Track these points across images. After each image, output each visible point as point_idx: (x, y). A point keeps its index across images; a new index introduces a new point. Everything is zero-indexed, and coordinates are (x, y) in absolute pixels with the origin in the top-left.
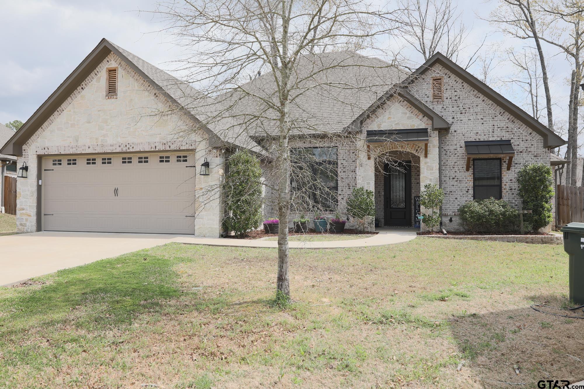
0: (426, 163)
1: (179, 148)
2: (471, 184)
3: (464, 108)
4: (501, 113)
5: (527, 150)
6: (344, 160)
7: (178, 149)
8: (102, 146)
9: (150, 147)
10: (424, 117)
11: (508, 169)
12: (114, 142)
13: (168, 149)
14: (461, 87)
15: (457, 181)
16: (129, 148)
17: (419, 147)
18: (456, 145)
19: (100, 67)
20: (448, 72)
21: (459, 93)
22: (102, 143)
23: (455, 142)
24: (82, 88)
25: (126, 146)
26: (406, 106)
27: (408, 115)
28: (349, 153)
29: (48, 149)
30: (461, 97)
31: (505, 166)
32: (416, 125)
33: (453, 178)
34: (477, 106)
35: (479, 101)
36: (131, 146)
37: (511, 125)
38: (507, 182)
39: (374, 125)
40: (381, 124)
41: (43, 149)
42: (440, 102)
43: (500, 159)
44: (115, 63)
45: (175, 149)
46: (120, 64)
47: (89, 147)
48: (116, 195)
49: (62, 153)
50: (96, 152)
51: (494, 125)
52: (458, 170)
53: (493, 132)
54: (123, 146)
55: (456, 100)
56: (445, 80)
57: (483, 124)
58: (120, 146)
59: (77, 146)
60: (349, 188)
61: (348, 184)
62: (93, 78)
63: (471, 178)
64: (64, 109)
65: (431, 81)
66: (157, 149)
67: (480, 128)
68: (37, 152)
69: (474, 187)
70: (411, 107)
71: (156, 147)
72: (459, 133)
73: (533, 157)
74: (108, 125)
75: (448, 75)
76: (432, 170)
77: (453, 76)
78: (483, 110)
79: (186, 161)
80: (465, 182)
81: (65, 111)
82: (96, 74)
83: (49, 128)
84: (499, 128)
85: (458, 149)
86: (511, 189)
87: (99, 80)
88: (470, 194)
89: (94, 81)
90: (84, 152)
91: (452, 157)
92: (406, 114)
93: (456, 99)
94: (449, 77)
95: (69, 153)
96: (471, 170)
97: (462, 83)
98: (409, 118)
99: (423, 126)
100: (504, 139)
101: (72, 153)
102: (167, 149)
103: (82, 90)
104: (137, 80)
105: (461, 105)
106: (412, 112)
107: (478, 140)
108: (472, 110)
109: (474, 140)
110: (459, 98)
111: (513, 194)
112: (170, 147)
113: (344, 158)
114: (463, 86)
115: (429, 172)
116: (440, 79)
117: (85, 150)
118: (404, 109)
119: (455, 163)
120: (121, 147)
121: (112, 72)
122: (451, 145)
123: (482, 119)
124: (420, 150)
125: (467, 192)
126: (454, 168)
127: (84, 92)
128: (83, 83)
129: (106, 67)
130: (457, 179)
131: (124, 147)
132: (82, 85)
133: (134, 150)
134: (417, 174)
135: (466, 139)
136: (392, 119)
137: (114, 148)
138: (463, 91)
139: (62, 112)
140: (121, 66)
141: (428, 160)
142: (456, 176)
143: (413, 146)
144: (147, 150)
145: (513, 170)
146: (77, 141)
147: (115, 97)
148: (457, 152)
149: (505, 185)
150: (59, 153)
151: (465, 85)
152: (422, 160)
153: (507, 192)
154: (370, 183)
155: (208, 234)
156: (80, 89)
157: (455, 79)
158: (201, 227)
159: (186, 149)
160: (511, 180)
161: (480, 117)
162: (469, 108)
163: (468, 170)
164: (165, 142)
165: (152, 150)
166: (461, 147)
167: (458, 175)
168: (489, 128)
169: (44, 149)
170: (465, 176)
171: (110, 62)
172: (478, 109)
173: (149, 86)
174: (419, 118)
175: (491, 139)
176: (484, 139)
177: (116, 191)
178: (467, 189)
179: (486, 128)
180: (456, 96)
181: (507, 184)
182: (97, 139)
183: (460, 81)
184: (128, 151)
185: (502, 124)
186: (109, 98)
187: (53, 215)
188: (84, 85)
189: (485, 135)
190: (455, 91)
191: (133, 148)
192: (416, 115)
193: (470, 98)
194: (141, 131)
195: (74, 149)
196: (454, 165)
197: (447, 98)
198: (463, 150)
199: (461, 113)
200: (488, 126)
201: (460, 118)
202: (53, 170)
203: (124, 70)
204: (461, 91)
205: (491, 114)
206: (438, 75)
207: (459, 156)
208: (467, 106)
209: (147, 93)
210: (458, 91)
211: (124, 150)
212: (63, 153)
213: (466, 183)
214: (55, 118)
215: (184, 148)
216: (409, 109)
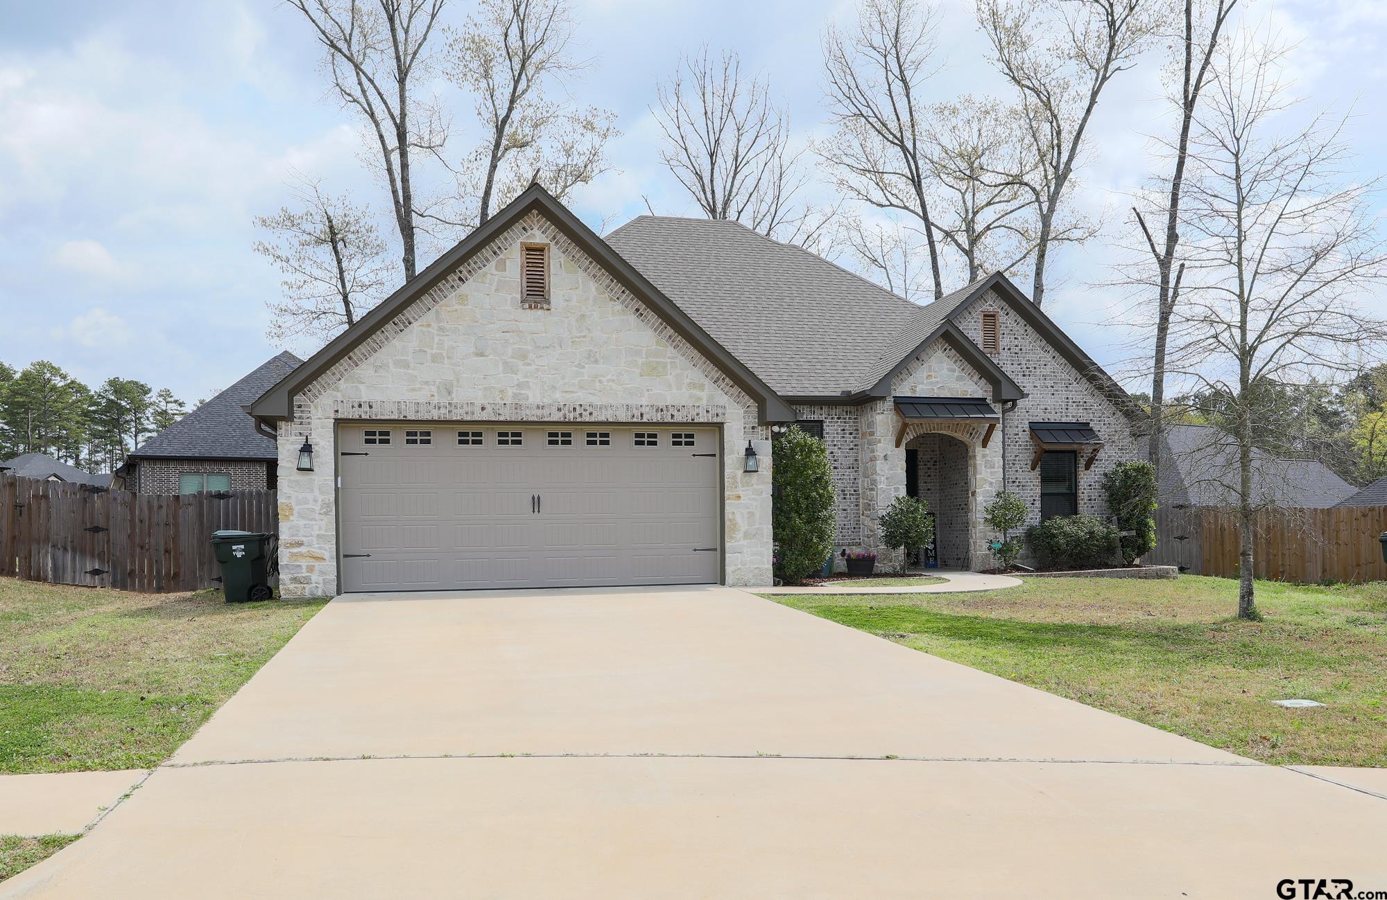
0: (984, 456)
1: (693, 420)
2: (1038, 491)
3: (1027, 368)
4: (1076, 379)
5: (1110, 439)
6: (835, 445)
7: (690, 421)
8: (517, 407)
9: (630, 414)
10: (980, 378)
11: (1087, 467)
12: (545, 400)
13: (669, 419)
14: (1023, 332)
15: (1018, 486)
16: (581, 415)
17: (974, 429)
18: (1017, 427)
19: (506, 239)
20: (1005, 305)
21: (1020, 342)
22: (517, 401)
23: (1016, 423)
24: (460, 279)
25: (575, 409)
26: (954, 359)
27: (956, 374)
28: (844, 434)
29: (371, 407)
30: (1024, 348)
31: (1082, 463)
32: (969, 390)
33: (1014, 482)
34: (1045, 365)
35: (1048, 357)
36: (585, 410)
37: (1090, 400)
38: (1084, 489)
39: (904, 389)
40: (916, 387)
41: (356, 405)
42: (995, 354)
43: (1074, 452)
44: (544, 236)
45: (685, 420)
46: (554, 238)
47: (483, 409)
48: (536, 510)
49: (409, 418)
50: (502, 419)
51: (1067, 398)
52: (1020, 468)
53: (1067, 409)
54: (566, 409)
55: (1016, 353)
56: (1002, 318)
57: (1053, 394)
58: (559, 410)
59: (450, 404)
60: (845, 498)
61: (843, 491)
62: (487, 260)
63: (1037, 482)
64: (412, 320)
65: (981, 317)
66: (645, 420)
67: (1050, 402)
68: (337, 411)
69: (1043, 495)
70: (961, 361)
71: (642, 415)
72: (1022, 408)
73: (1117, 451)
74: (529, 364)
75: (1006, 310)
76: (994, 468)
77: (1012, 313)
78: (1054, 373)
79: (692, 443)
80: (1029, 488)
81: (415, 325)
82: (495, 253)
83: (371, 360)
84: (1074, 402)
85: (1020, 434)
86: (1090, 500)
87: (502, 266)
88: (1037, 507)
89: (491, 266)
90: (469, 418)
91: (1012, 447)
92: (954, 371)
93: (1016, 351)
94: (1007, 314)
95: (430, 418)
96: (1038, 469)
97: (1025, 325)
98: (959, 379)
99: (979, 394)
100: (1081, 420)
101: (436, 418)
102: (666, 421)
103: (460, 283)
104: (594, 276)
105: (1024, 362)
106: (963, 369)
107: (1047, 421)
108: (1038, 370)
109: (1042, 421)
110: (1021, 350)
111: (1092, 507)
112: (672, 416)
113: (835, 443)
114: (1026, 331)
115: (989, 470)
116: (994, 316)
117: (473, 413)
118: (952, 362)
119: (1016, 456)
120: (563, 412)
121: (535, 253)
122: (1010, 427)
123: (1052, 387)
124: (976, 433)
125: (1033, 504)
126: (1014, 464)
127: (464, 289)
128: (461, 268)
129: (520, 240)
130: (1019, 482)
131: (570, 412)
132: (461, 272)
133: (593, 419)
134: (927, 475)
135: (1031, 418)
136: (933, 380)
137: (546, 412)
138: (1027, 339)
139: (406, 327)
140: (557, 243)
141: (987, 451)
142: (1017, 478)
143: (965, 427)
144: (622, 419)
145: (1093, 469)
146: (450, 393)
147: (545, 306)
148: (1019, 438)
149: (1083, 493)
150: (402, 418)
151: (1030, 329)
152: (979, 451)
153: (1085, 503)
154: (899, 488)
155: (753, 581)
156: (454, 280)
157: (1016, 318)
158: (739, 569)
159: (706, 421)
160: (1090, 485)
161: (1049, 383)
162: (1035, 368)
163: (1033, 469)
164: (661, 404)
165: (635, 420)
166: (1024, 431)
167: (1020, 475)
168: (1062, 402)
169: (360, 406)
170: (1030, 479)
171: (530, 232)
172: (1047, 371)
173: (623, 292)
174: (973, 379)
175: (1064, 420)
176: (1055, 420)
177: (536, 503)
178: (1032, 499)
179: (1057, 402)
180: (1016, 346)
181: (1085, 491)
182: (502, 391)
183: (1022, 322)
184: (579, 420)
185: (1078, 398)
186: (530, 307)
187: (368, 556)
188: (465, 272)
189: (1056, 413)
190: (1015, 338)
191: (591, 414)
192: (969, 374)
193: (1036, 351)
194: (608, 381)
195: (443, 411)
196: (1015, 460)
197: (1004, 349)
198: (1025, 437)
199: (1024, 375)
200: (1060, 399)
201: (1022, 382)
202: (366, 454)
203: (564, 252)
204: (1023, 339)
205: (1065, 380)
206: (991, 309)
207: (1020, 445)
208: (1031, 365)
209: (618, 307)
210: (1019, 338)
211: (571, 417)
212: (413, 418)
213: (1031, 490)
214: (387, 339)
215: (702, 420)
216: (959, 363)
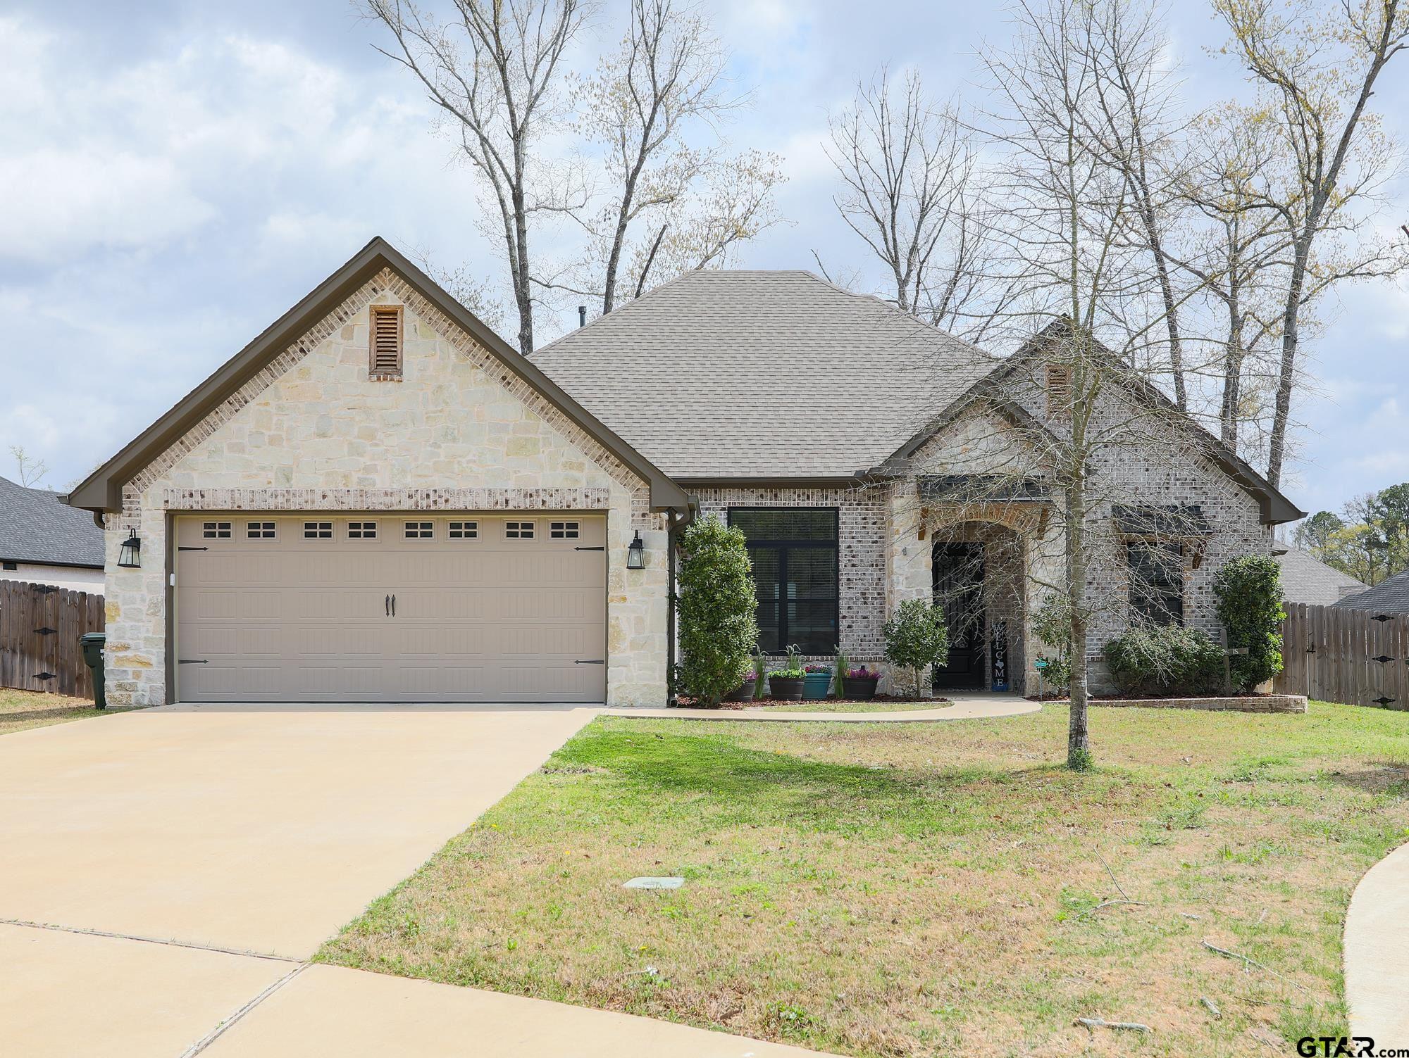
1: (569, 506)
7: (564, 508)
8: (363, 493)
9: (492, 501)
12: (395, 486)
13: (539, 506)
15: (1096, 589)
16: (435, 502)
19: (353, 303)
22: (362, 488)
24: (302, 350)
25: (428, 496)
29: (202, 496)
36: (441, 497)
38: (1192, 593)
41: (187, 494)
44: (396, 297)
45: (557, 508)
46: (408, 299)
47: (324, 497)
48: (391, 612)
49: (243, 508)
50: (345, 508)
54: (419, 496)
58: (410, 496)
59: (288, 492)
62: (333, 328)
64: (248, 399)
66: (510, 507)
68: (167, 502)
71: (507, 501)
74: (377, 445)
79: (575, 535)
80: (1111, 592)
81: (252, 404)
82: (341, 319)
83: (204, 444)
86: (1200, 607)
87: (348, 334)
88: (1122, 616)
89: (336, 336)
90: (308, 507)
95: (266, 508)
101: (273, 508)
102: (536, 507)
103: (302, 355)
104: (454, 340)
111: (1203, 617)
112: (543, 502)
117: (313, 502)
120: (414, 499)
121: (386, 319)
125: (1117, 611)
127: (306, 361)
128: (303, 338)
129: (370, 303)
130: (1098, 583)
131: (422, 499)
132: (302, 342)
133: (449, 507)
137: (395, 499)
139: (242, 406)
140: (411, 304)
144: (484, 506)
146: (288, 480)
147: (396, 378)
149: (1190, 598)
150: (235, 508)
153: (1193, 612)
155: (641, 701)
156: (295, 353)
158: (624, 686)
159: (585, 508)
160: (1200, 588)
164: (531, 489)
165: (499, 507)
169: (191, 495)
171: (380, 293)
173: (487, 357)
177: (390, 604)
181: (1193, 596)
182: (345, 477)
184: (433, 508)
186: (379, 379)
187: (205, 662)
188: (307, 343)
191: (447, 501)
194: (469, 462)
195: (280, 499)
202: (205, 549)
203: (419, 314)
209: (481, 374)
211: (424, 504)
212: (248, 508)
213: (1115, 593)
214: (221, 420)
